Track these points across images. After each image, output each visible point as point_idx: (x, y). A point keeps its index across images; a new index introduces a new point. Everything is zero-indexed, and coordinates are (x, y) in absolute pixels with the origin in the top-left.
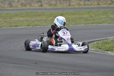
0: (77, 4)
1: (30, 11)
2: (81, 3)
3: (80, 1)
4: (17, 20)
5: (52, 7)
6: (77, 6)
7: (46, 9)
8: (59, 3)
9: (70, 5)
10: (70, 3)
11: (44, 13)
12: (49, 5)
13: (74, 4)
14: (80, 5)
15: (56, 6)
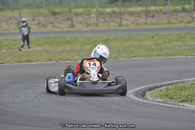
0: (133, 23)
1: (53, 35)
2: (139, 22)
3: (138, 18)
4: (30, 51)
5: (91, 28)
6: (133, 27)
7: (80, 32)
8: (103, 21)
9: (120, 25)
10: (121, 21)
11: (76, 38)
12: (85, 25)
13: (128, 23)
14: (138, 24)
15: (97, 25)
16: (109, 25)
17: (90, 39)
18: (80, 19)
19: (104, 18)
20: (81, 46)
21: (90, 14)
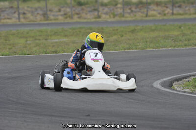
0: (159, 13)
1: (79, 26)
2: (166, 12)
3: (165, 8)
4: (56, 42)
5: (117, 18)
6: (159, 17)
7: (106, 22)
8: (129, 11)
9: (147, 15)
10: (147, 11)
11: (102, 29)
12: (112, 16)
13: (154, 13)
14: (165, 15)
15: (123, 16)
16: (135, 16)
17: (117, 30)
18: (106, 9)
19: (130, 9)
20: (108, 37)
21: (116, 5)
